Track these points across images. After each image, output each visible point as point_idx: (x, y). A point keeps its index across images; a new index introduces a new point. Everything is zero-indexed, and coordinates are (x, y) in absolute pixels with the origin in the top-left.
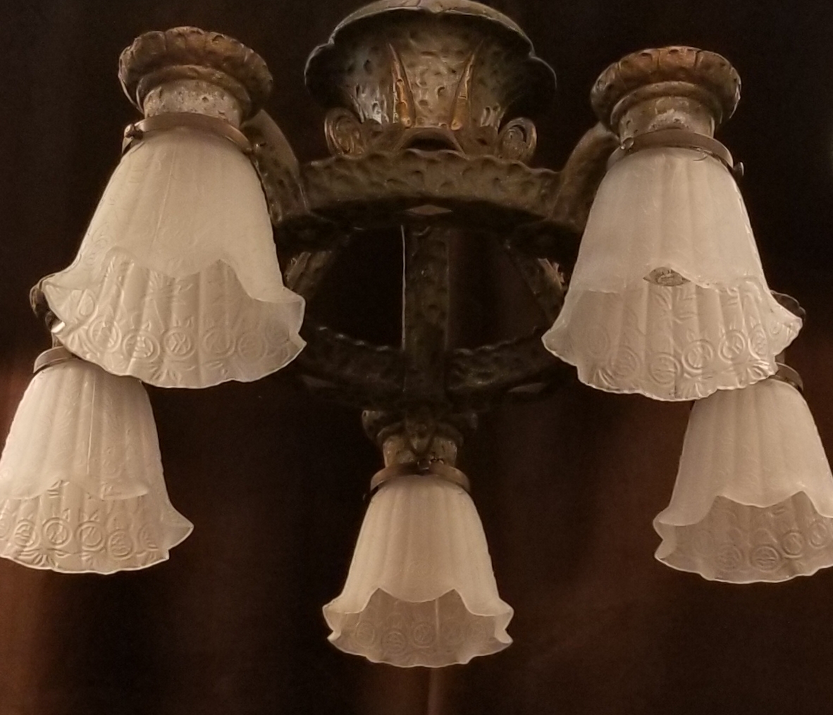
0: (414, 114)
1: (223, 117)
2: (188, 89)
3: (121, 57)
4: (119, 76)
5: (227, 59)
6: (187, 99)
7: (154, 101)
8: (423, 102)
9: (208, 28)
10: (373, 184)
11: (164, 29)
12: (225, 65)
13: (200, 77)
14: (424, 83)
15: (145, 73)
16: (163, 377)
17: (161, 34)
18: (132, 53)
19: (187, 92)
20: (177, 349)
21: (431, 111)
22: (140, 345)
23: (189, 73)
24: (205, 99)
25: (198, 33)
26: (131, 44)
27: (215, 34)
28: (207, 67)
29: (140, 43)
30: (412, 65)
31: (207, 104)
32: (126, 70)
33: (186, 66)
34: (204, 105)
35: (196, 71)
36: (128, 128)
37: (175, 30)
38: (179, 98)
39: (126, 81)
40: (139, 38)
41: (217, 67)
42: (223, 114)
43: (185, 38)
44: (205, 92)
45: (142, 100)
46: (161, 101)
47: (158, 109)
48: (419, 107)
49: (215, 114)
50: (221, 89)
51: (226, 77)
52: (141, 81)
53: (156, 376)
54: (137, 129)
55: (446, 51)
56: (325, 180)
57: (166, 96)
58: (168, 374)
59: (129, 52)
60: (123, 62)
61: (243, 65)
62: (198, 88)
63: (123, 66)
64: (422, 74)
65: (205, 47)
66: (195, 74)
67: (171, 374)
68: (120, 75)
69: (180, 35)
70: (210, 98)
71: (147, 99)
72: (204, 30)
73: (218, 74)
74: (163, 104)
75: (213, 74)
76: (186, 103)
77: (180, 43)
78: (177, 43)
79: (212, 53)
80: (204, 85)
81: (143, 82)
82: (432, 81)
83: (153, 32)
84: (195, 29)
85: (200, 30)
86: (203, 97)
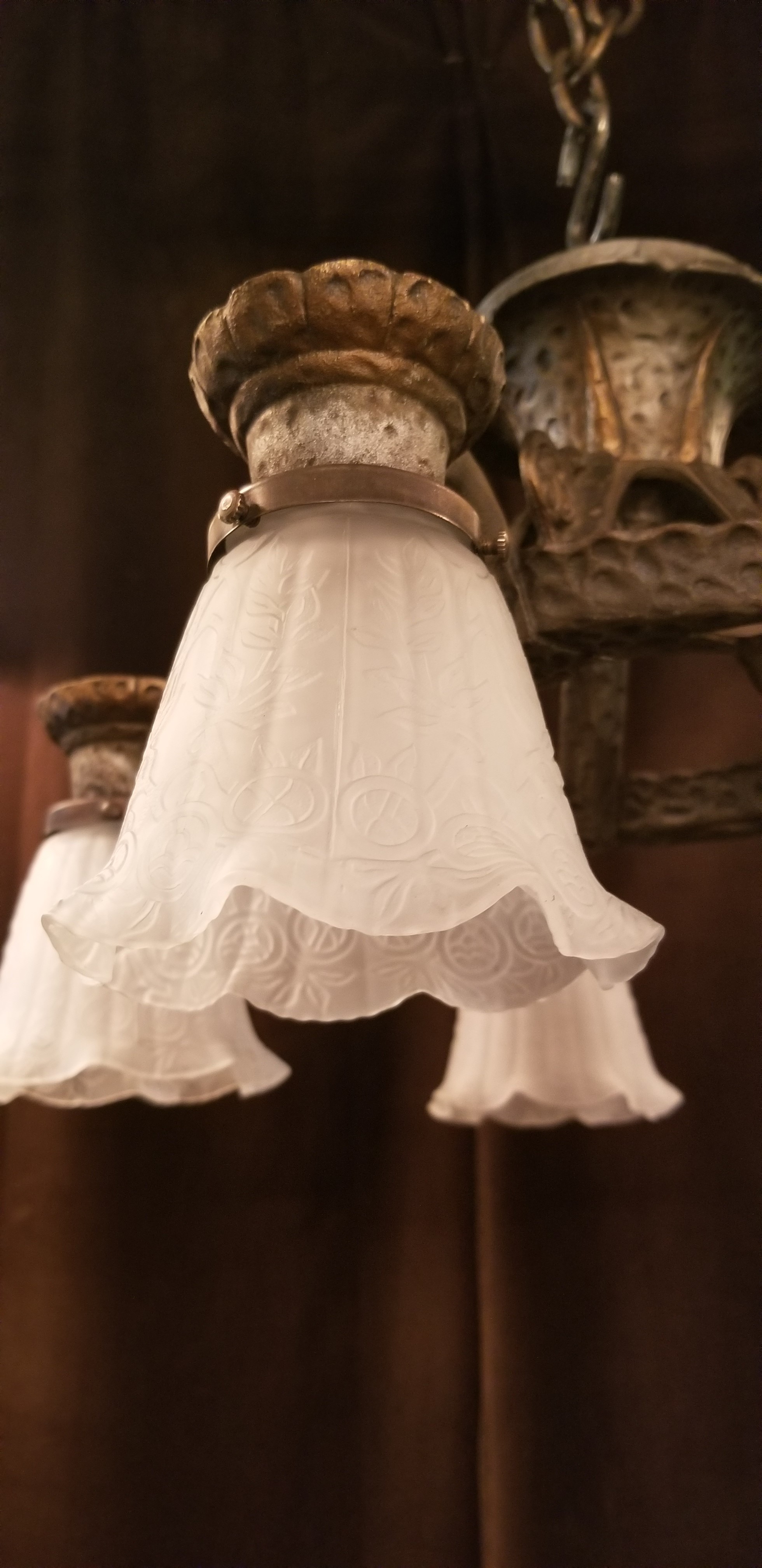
0: (623, 435)
1: (426, 470)
2: (352, 406)
3: (200, 331)
4: (191, 376)
5: (440, 335)
6: (351, 429)
7: (276, 433)
8: (639, 418)
9: (399, 266)
10: (667, 588)
11: (301, 265)
12: (431, 349)
13: (379, 378)
14: (637, 385)
15: (251, 369)
16: (294, 1001)
17: (293, 279)
18: (225, 322)
19: (349, 413)
20: (321, 940)
21: (650, 432)
22: (250, 944)
23: (357, 370)
24: (390, 429)
25: (381, 275)
26: (221, 301)
27: (413, 278)
28: (394, 356)
29: (244, 301)
30: (619, 356)
31: (395, 440)
32: (210, 362)
33: (346, 354)
34: (390, 443)
35: (370, 364)
36: (227, 501)
37: (326, 268)
38: (335, 428)
39: (208, 386)
40: (244, 287)
41: (414, 355)
42: (425, 462)
43: (350, 288)
44: (390, 414)
45: (244, 429)
46: (292, 433)
47: (285, 453)
48: (631, 425)
49: (410, 464)
50: (419, 408)
51: (431, 377)
52: (243, 387)
53: (279, 996)
54: (248, 503)
55: (672, 333)
56: (571, 578)
57: (307, 422)
58: (303, 992)
59: (217, 323)
60: (203, 344)
61: (469, 352)
62: (373, 402)
63: (203, 353)
64: (636, 370)
65: (392, 307)
66: (365, 372)
67: (309, 991)
68: (193, 374)
69: (337, 279)
70: (401, 428)
71: (255, 428)
72: (390, 266)
73: (417, 373)
74: (297, 442)
75: (405, 372)
76: (351, 441)
77: (337, 298)
78: (332, 299)
79: (406, 321)
80: (386, 395)
81: (249, 390)
82: (650, 381)
83: (275, 273)
84: (371, 265)
85: (382, 268)
86: (385, 424)
